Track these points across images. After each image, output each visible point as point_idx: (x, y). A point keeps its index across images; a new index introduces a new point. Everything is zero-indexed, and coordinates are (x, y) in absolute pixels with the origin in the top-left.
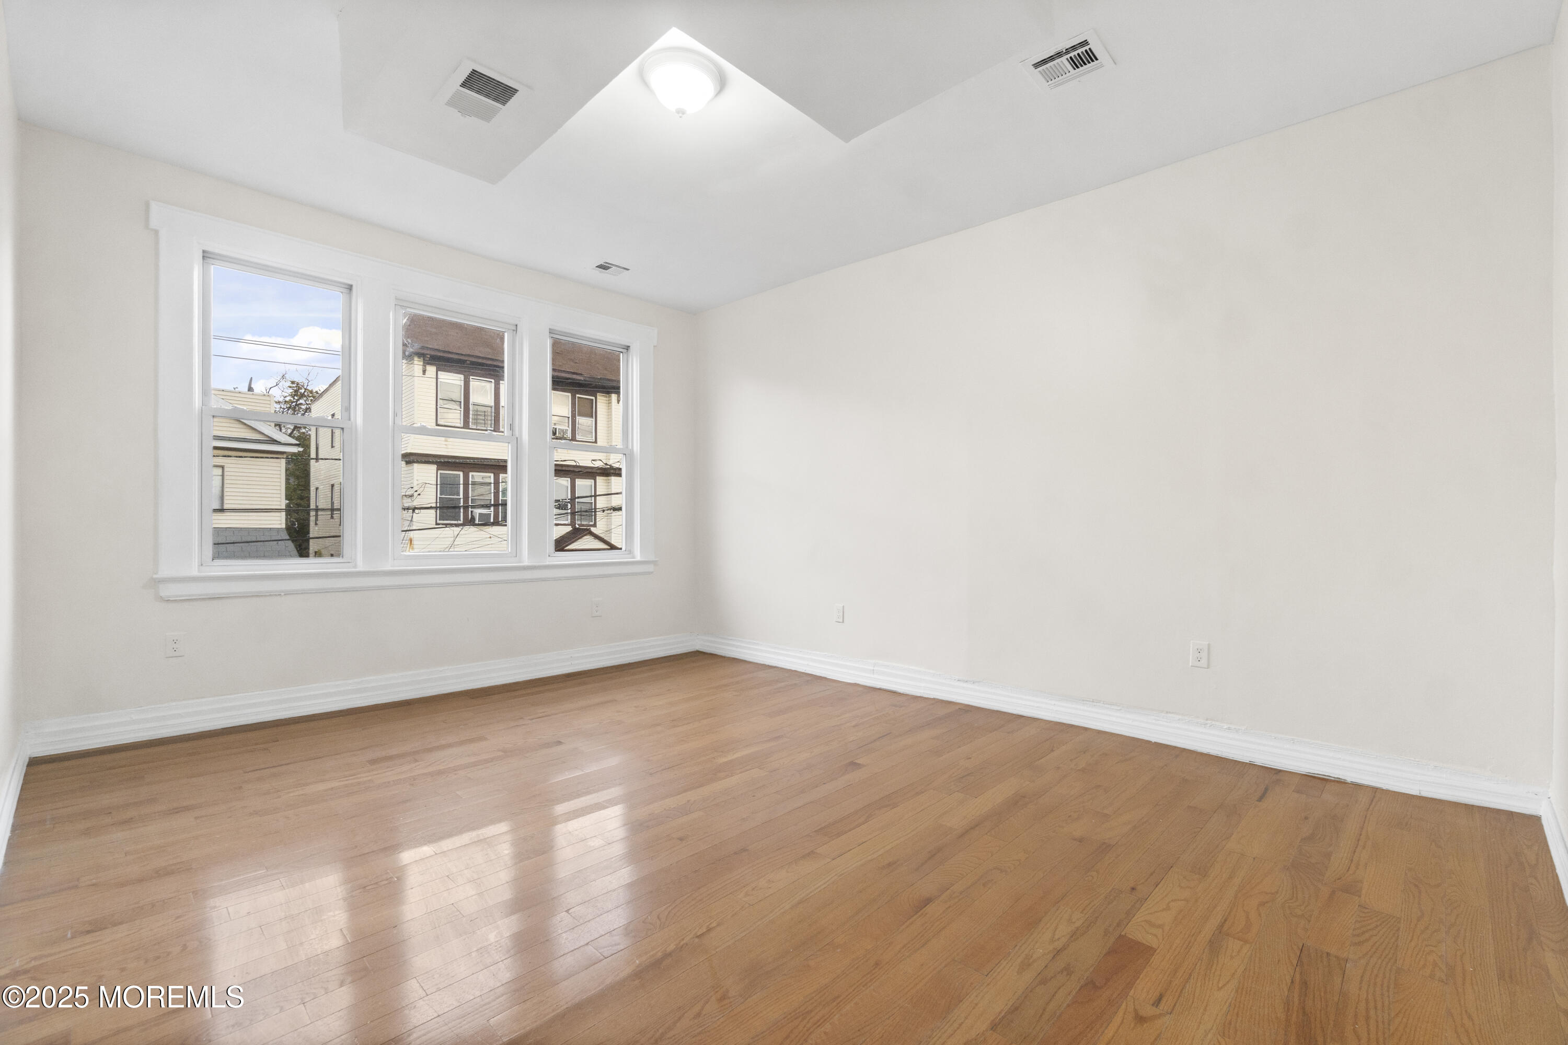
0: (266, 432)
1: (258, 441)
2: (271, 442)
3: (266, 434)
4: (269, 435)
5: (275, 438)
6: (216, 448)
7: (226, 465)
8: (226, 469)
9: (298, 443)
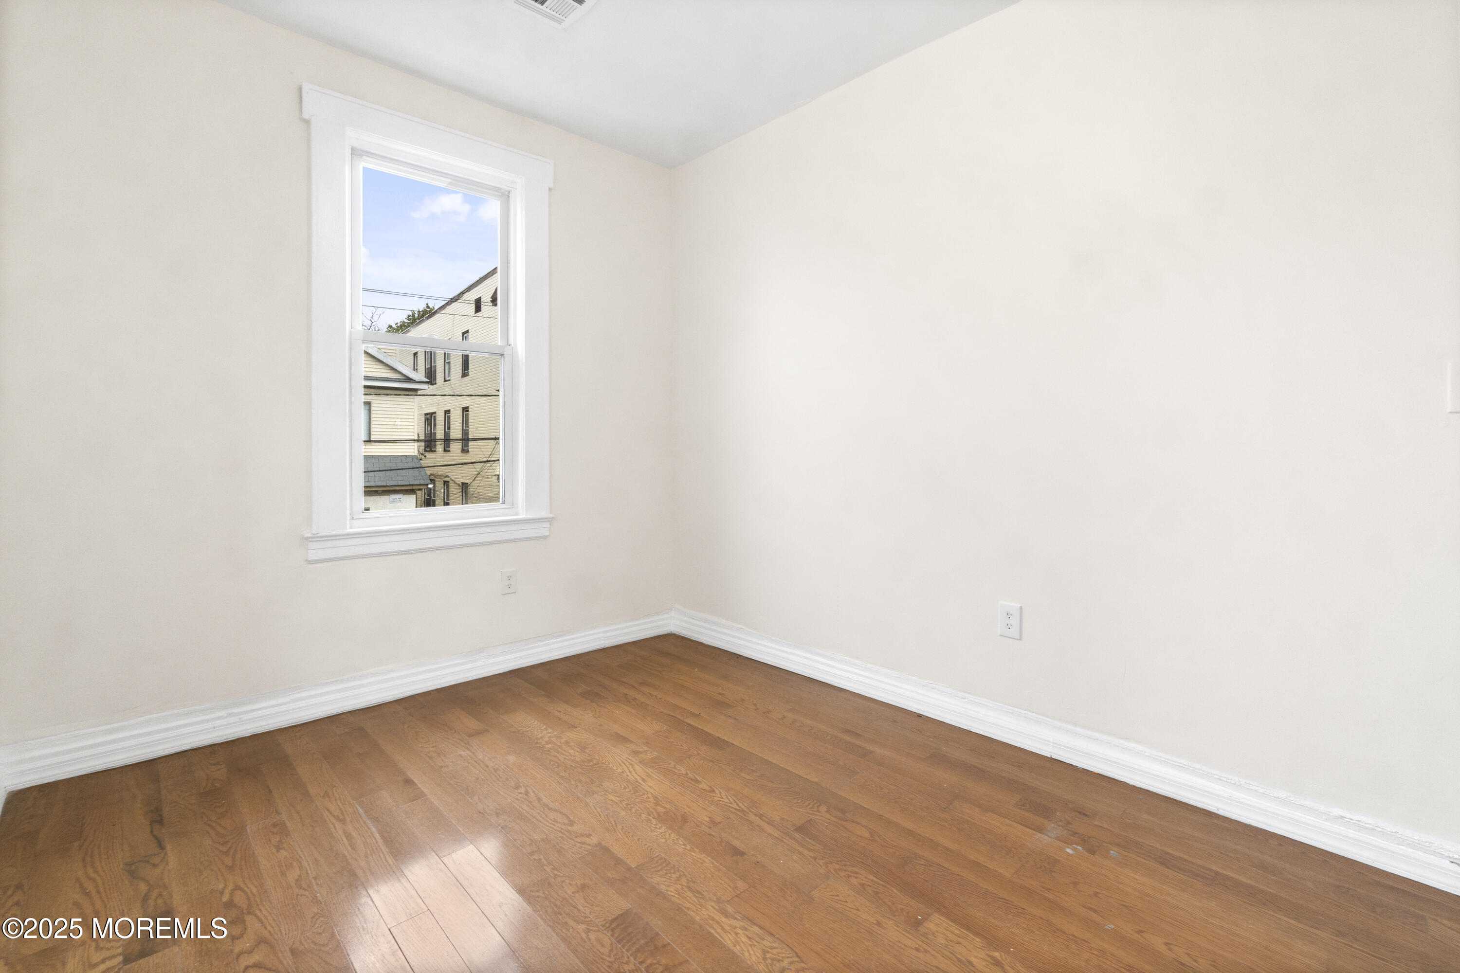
0: (404, 372)
1: (397, 380)
2: (407, 381)
3: (404, 373)
4: (407, 375)
5: (411, 377)
6: (366, 387)
7: (373, 402)
8: (373, 405)
9: (428, 380)
